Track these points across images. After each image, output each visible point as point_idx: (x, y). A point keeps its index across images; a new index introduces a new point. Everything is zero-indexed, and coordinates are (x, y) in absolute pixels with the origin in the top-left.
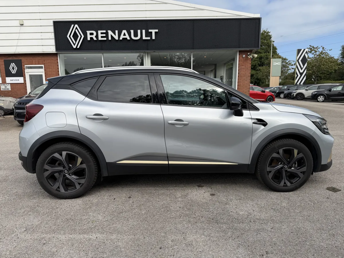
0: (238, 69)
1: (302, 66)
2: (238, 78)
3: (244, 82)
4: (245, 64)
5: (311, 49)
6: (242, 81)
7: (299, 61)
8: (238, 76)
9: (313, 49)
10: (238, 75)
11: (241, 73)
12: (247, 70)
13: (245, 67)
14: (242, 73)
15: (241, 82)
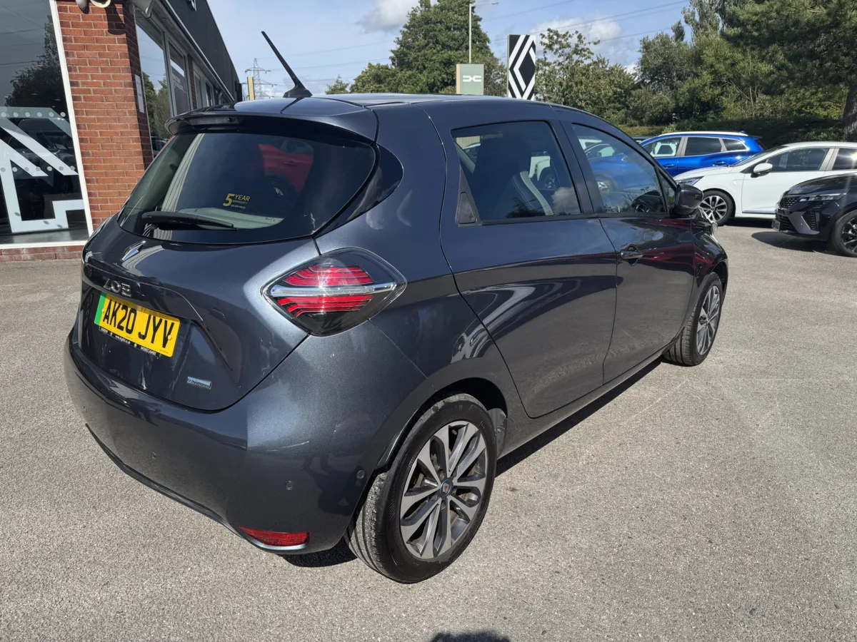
0: (68, 62)
1: (523, 85)
2: (75, 106)
3: (110, 127)
4: (98, 40)
5: (551, 38)
6: (99, 120)
7: (514, 69)
8: (74, 99)
9: (555, 37)
10: (73, 91)
11: (83, 84)
12: (112, 70)
13: (101, 55)
14: (93, 85)
15: (95, 127)
